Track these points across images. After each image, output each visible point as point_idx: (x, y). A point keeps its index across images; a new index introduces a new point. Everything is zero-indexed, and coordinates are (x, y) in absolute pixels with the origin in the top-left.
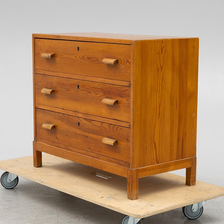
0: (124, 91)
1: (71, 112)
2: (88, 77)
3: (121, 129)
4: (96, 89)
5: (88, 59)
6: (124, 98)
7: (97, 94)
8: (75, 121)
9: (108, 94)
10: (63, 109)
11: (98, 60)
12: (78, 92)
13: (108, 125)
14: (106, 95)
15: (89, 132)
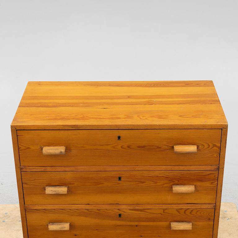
0: (205, 175)
1: (103, 206)
2: (139, 167)
3: (198, 211)
4: (156, 178)
5: (139, 148)
6: (206, 182)
7: (156, 182)
8: (113, 214)
9: (178, 180)
10: (88, 204)
11: (160, 147)
12: (119, 184)
13: (176, 210)
14: (175, 182)
15: (140, 221)
